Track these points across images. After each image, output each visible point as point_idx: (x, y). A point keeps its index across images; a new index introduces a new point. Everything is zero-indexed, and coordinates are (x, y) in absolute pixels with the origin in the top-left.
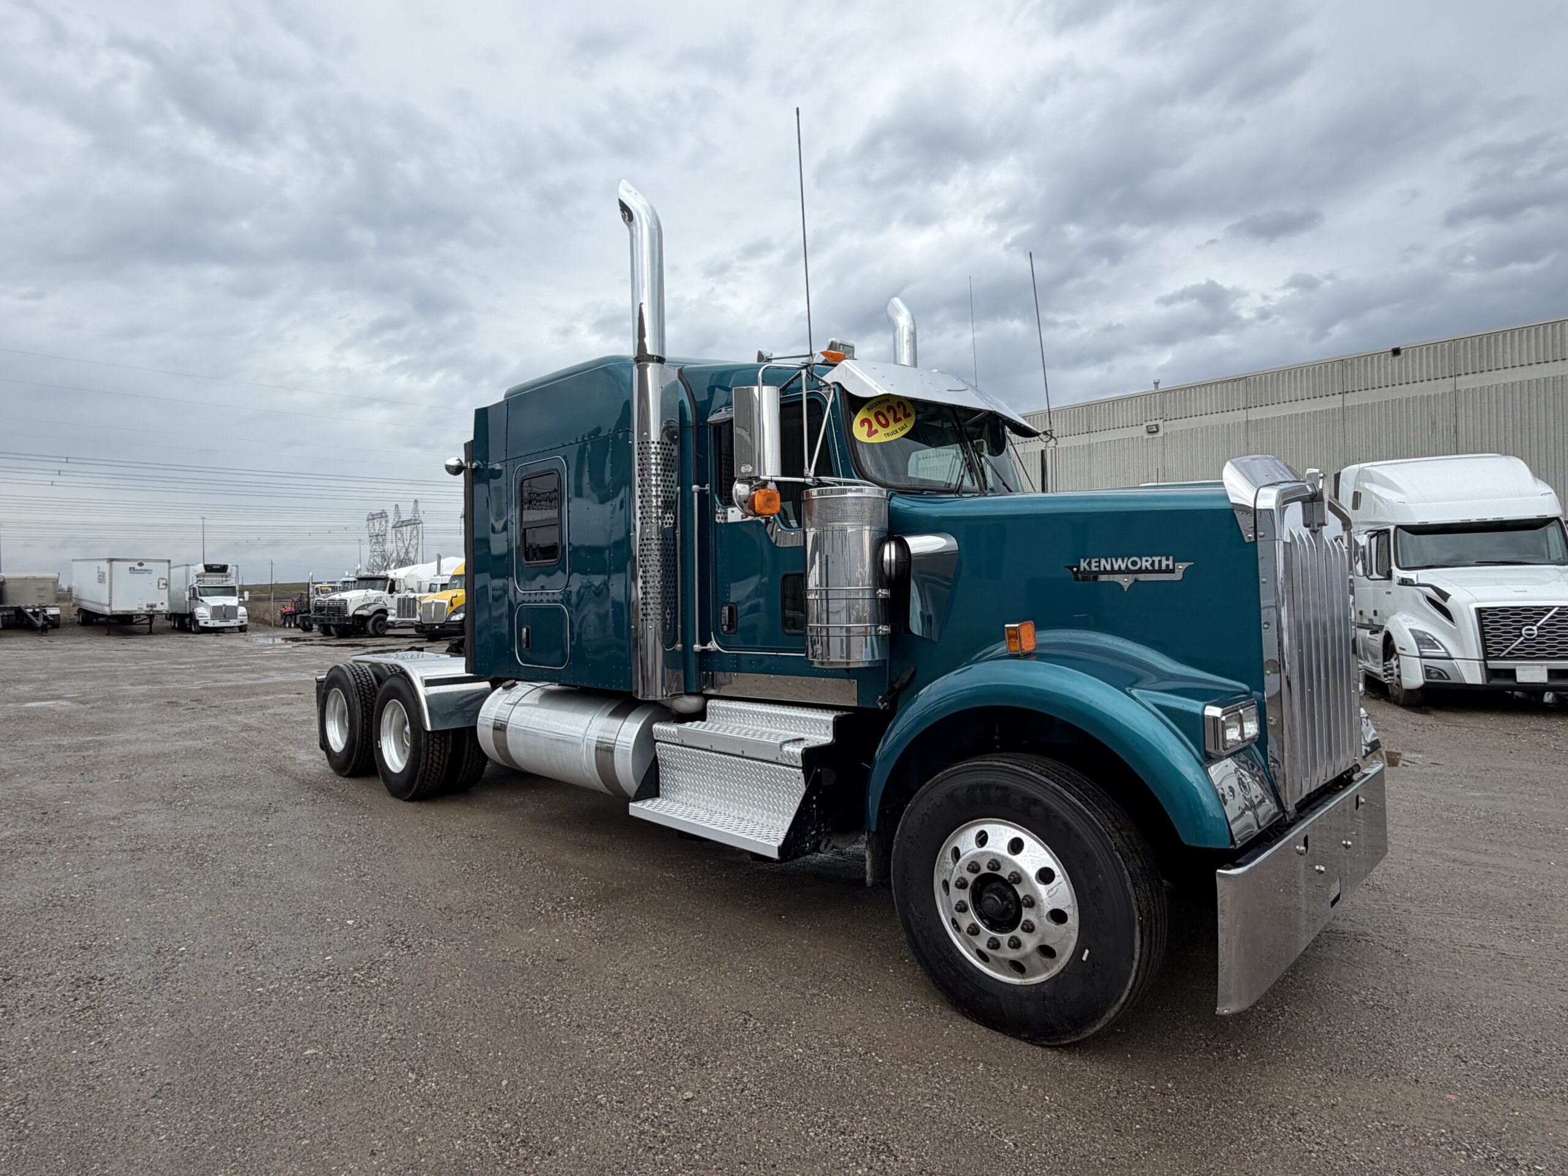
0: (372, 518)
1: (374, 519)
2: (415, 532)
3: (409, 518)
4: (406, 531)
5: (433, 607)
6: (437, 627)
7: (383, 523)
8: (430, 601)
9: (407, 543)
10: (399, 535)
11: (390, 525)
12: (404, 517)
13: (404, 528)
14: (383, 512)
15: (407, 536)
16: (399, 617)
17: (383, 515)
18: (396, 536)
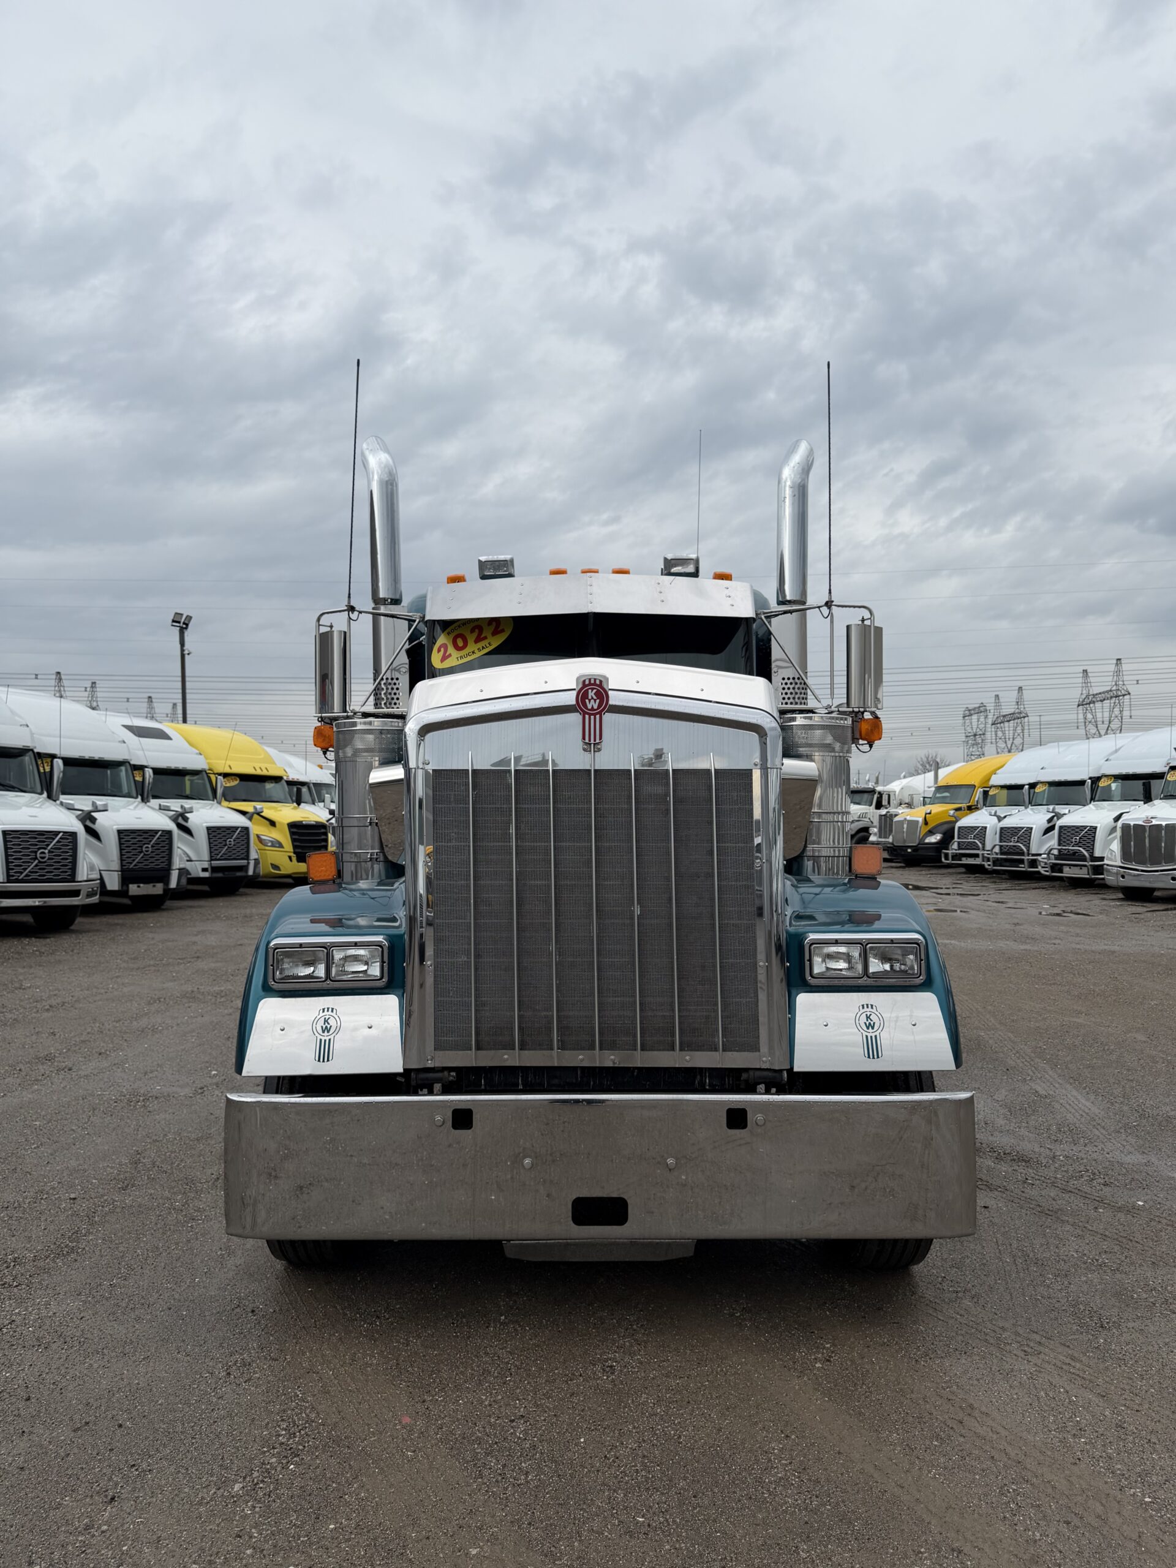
0: (969, 713)
1: (971, 715)
2: (1019, 728)
3: (1012, 711)
4: (1009, 727)
5: (905, 826)
6: (909, 850)
7: (982, 719)
8: (902, 819)
9: (1009, 743)
10: (1000, 734)
11: (990, 721)
12: (1006, 710)
13: (1006, 724)
14: (982, 705)
15: (1009, 734)
16: (880, 837)
17: (981, 710)
18: (996, 735)
